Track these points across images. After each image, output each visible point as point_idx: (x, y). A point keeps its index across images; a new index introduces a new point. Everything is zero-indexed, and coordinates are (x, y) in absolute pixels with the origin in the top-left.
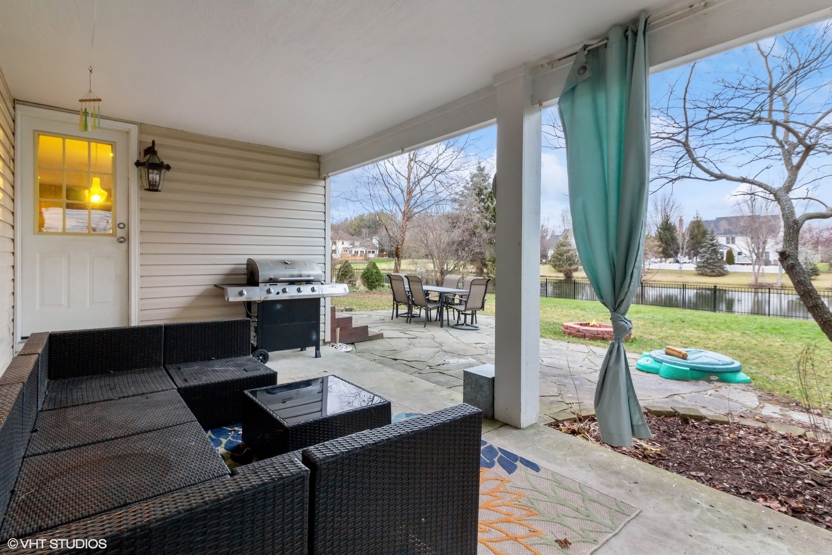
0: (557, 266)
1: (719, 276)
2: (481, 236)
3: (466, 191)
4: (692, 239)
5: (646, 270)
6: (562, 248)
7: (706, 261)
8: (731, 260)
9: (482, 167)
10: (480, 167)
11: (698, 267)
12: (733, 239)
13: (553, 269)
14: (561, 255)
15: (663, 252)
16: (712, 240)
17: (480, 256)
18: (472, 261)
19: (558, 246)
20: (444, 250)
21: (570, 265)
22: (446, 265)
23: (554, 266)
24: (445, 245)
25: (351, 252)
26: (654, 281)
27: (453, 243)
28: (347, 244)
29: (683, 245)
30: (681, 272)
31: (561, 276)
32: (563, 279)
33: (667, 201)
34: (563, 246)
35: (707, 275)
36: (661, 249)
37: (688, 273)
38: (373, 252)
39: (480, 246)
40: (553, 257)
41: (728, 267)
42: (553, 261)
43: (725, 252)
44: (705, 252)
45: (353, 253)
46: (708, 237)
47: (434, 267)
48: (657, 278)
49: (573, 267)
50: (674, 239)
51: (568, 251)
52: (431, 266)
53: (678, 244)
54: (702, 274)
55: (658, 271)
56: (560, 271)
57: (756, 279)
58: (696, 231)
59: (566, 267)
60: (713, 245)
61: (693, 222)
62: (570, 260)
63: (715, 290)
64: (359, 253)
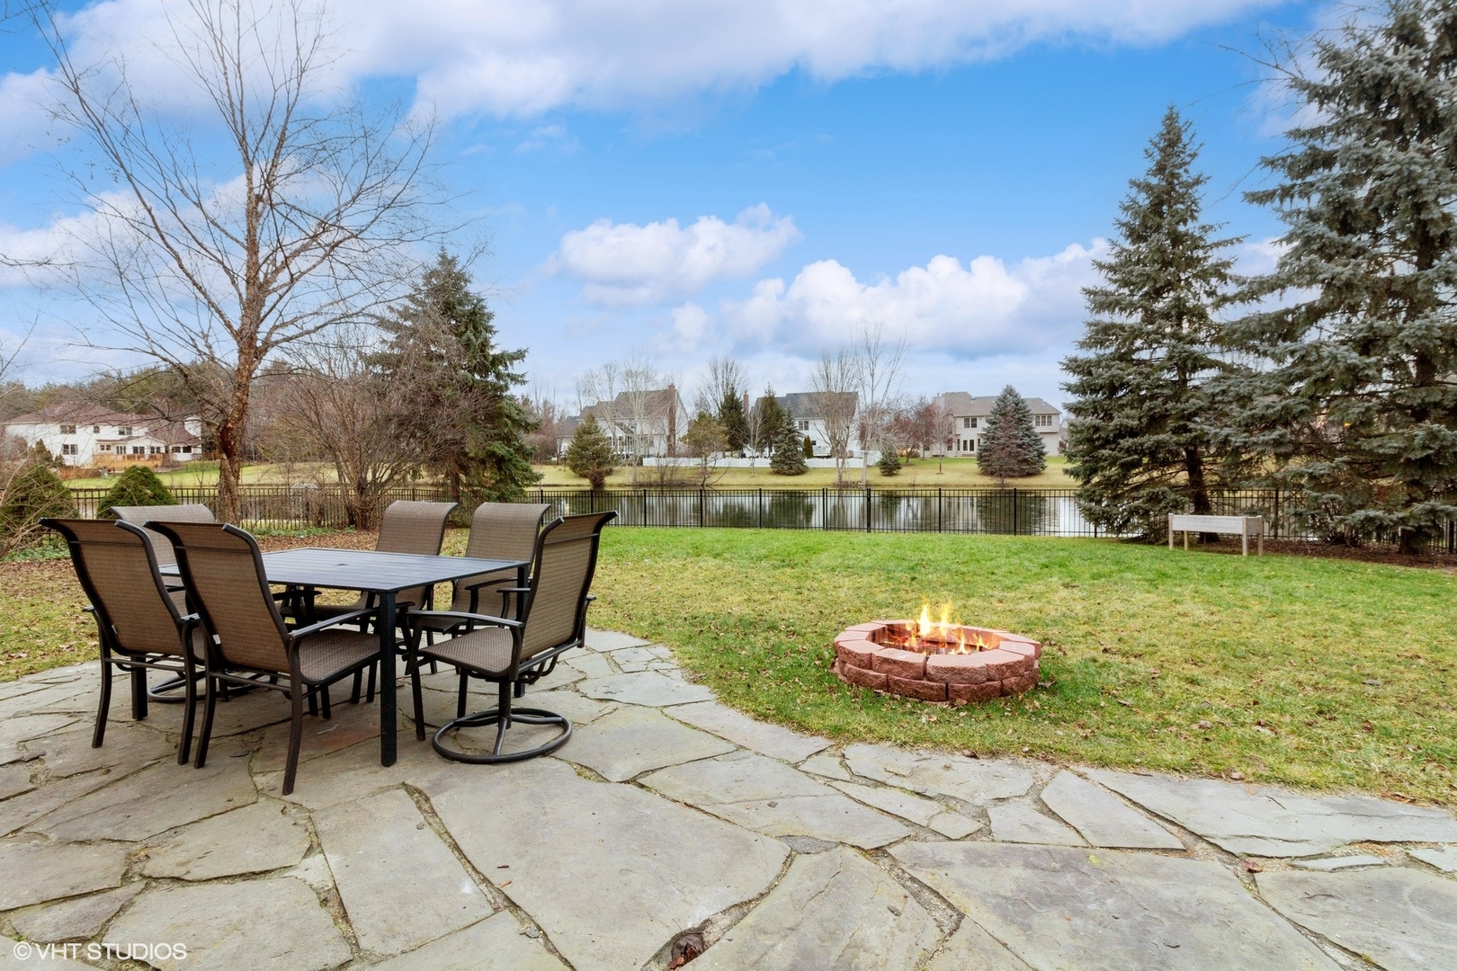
0: (578, 468)
1: (798, 474)
2: (454, 405)
3: (413, 306)
4: (765, 422)
5: (710, 470)
6: (586, 437)
7: (783, 454)
8: (808, 452)
9: (449, 258)
10: (443, 257)
11: (774, 462)
12: (807, 423)
13: (571, 472)
14: (584, 448)
15: (730, 442)
16: (788, 424)
17: (453, 448)
18: (435, 459)
19: (579, 434)
20: (366, 435)
21: (599, 465)
22: (370, 471)
23: (574, 468)
24: (368, 423)
25: (121, 450)
26: (721, 485)
27: (389, 420)
28: (110, 433)
29: (755, 431)
30: (752, 471)
31: (586, 484)
32: (588, 488)
33: (729, 366)
34: (589, 433)
35: (785, 474)
36: (727, 438)
37: (761, 471)
38: (187, 450)
39: (454, 426)
40: (571, 452)
41: (808, 462)
42: (572, 459)
43: (803, 440)
44: (782, 441)
45: (130, 451)
46: (785, 419)
47: (340, 476)
48: (726, 480)
49: (606, 468)
50: (742, 423)
51: (596, 442)
52: (333, 475)
53: (748, 430)
54: (779, 473)
55: (727, 470)
56: (584, 476)
57: (840, 476)
58: (769, 412)
59: (592, 468)
60: (790, 431)
61: (765, 399)
62: (598, 457)
63: (791, 494)
64: (147, 452)
